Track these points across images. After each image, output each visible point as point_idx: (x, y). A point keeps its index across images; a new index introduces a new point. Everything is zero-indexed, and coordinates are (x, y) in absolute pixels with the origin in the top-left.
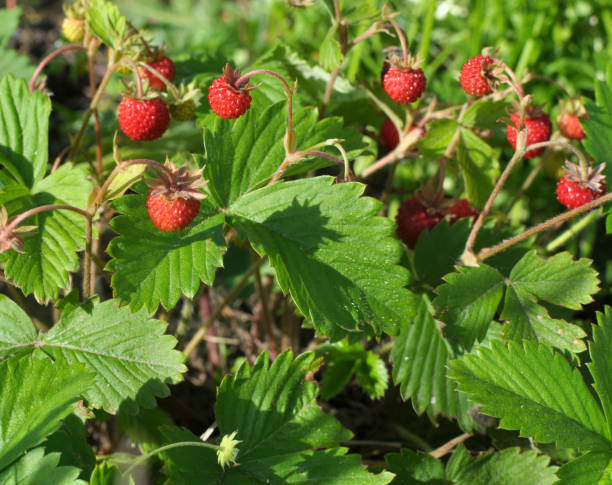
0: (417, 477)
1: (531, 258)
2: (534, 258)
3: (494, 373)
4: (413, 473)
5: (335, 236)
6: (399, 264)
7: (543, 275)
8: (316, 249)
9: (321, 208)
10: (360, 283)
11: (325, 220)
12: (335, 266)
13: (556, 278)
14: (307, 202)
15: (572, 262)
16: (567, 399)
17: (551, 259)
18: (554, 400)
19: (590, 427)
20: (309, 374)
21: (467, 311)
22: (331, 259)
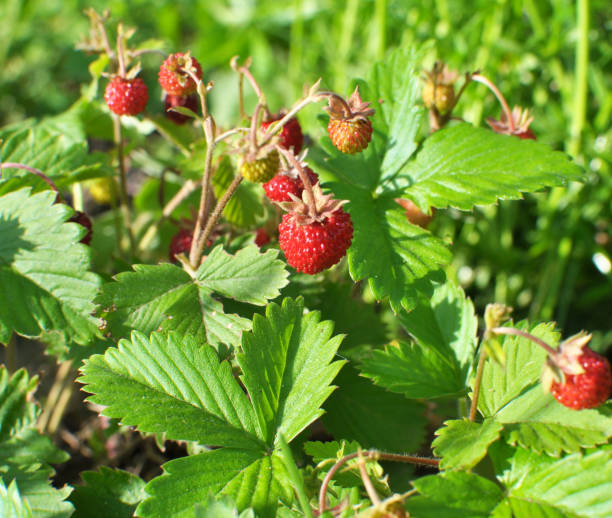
0: (124, 499)
1: (217, 254)
2: (220, 254)
3: (132, 366)
4: (119, 495)
5: (30, 247)
6: (90, 270)
7: (230, 272)
8: (13, 260)
9: (20, 220)
10: (56, 293)
11: (22, 231)
12: (31, 276)
13: (245, 274)
14: (10, 216)
15: (260, 255)
16: (209, 393)
17: (238, 253)
18: (193, 393)
19: (236, 424)
20: (29, 396)
21: (141, 310)
22: (27, 270)
